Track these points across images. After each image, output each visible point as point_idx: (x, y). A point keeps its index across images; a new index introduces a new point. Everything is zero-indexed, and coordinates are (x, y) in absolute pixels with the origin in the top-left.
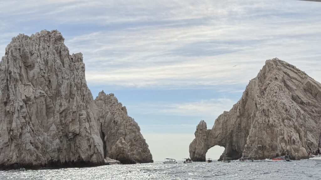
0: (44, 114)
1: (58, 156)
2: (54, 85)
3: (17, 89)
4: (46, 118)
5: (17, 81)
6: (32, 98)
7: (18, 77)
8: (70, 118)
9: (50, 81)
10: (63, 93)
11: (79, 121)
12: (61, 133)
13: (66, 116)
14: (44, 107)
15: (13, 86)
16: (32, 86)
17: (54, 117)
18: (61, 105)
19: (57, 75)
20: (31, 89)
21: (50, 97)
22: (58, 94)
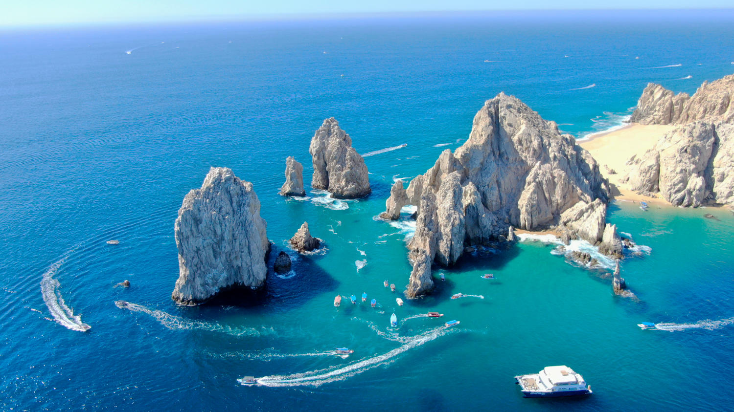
0: (212, 256)
1: (227, 283)
2: (219, 232)
3: (189, 243)
4: (214, 259)
5: (188, 237)
6: (201, 248)
7: (189, 234)
8: (233, 257)
9: (215, 231)
10: (226, 239)
11: (241, 257)
12: (227, 267)
13: (230, 255)
14: (212, 252)
15: (186, 243)
16: (201, 236)
17: (220, 258)
18: (225, 247)
19: (221, 225)
20: (201, 240)
21: (216, 243)
22: (222, 239)
